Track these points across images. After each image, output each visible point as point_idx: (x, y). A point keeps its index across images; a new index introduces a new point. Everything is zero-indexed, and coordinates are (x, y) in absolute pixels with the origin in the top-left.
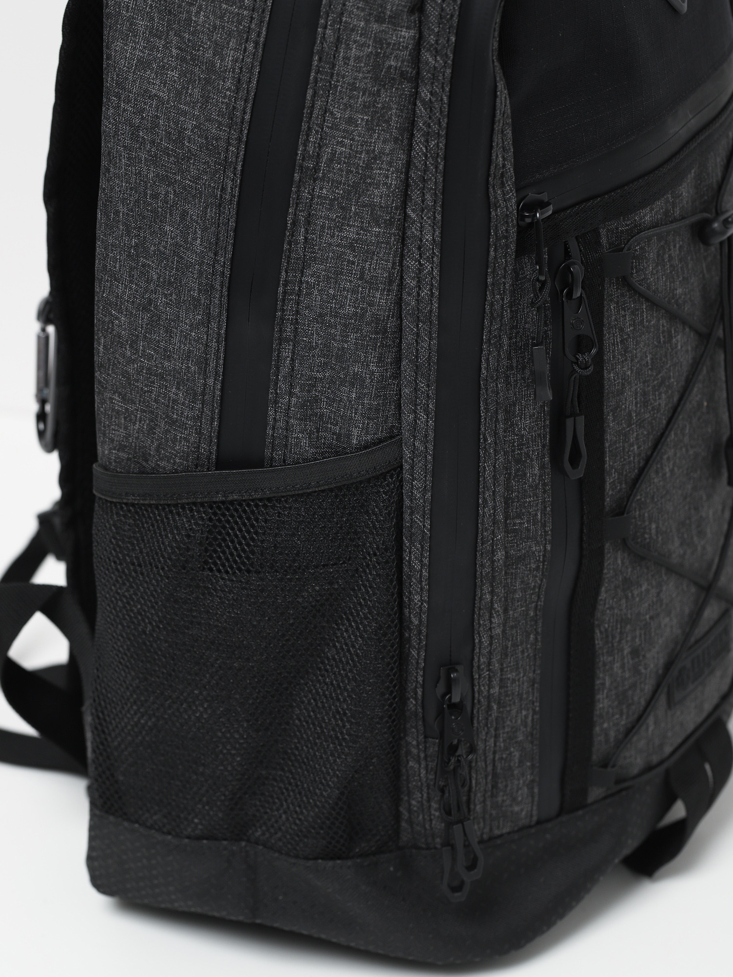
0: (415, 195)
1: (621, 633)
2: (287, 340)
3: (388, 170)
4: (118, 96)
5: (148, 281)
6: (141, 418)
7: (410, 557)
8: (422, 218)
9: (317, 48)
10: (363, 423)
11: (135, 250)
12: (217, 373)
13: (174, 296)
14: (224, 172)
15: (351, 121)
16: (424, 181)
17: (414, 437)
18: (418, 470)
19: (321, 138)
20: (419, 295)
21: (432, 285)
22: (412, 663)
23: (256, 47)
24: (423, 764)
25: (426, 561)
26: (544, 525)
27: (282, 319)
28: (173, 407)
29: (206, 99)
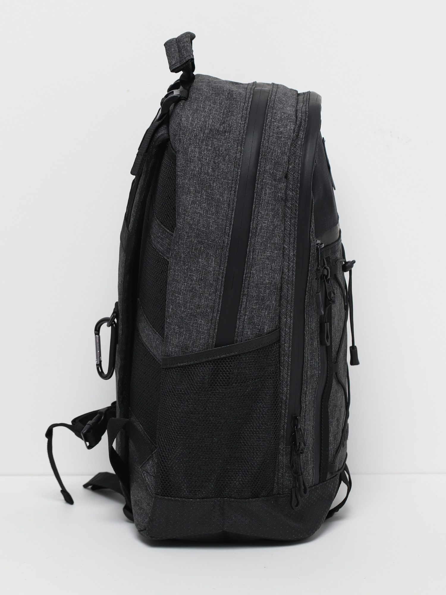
0: (287, 239)
1: (335, 411)
2: (245, 295)
3: (279, 231)
4: (185, 214)
5: (192, 281)
6: (185, 334)
7: (283, 374)
8: (289, 247)
9: (255, 191)
10: (269, 324)
11: (186, 270)
12: (218, 311)
13: (203, 284)
14: (224, 236)
15: (267, 215)
16: (290, 234)
17: (286, 327)
18: (287, 339)
19: (257, 222)
20: (288, 275)
21: (293, 270)
22: (283, 415)
23: (235, 193)
24: (284, 457)
25: (289, 374)
26: (319, 364)
27: (244, 287)
28: (200, 327)
29: (217, 212)
